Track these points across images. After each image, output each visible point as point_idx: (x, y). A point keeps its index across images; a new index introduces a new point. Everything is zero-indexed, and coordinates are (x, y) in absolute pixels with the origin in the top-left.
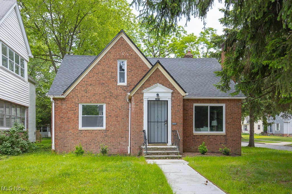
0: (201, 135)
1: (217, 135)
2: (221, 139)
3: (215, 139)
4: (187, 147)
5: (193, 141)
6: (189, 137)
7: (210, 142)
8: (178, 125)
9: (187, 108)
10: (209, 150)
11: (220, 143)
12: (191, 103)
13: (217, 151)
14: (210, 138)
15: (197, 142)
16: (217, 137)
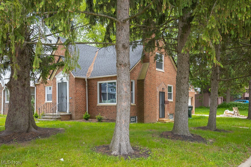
0: (101, 106)
1: (111, 106)
2: (113, 109)
3: (110, 109)
4: (94, 115)
5: (97, 110)
6: (94, 107)
7: (107, 111)
8: (72, 99)
9: (93, 85)
10: (106, 117)
11: (113, 112)
12: (96, 81)
13: (111, 118)
14: (107, 108)
15: (99, 111)
16: (111, 107)
